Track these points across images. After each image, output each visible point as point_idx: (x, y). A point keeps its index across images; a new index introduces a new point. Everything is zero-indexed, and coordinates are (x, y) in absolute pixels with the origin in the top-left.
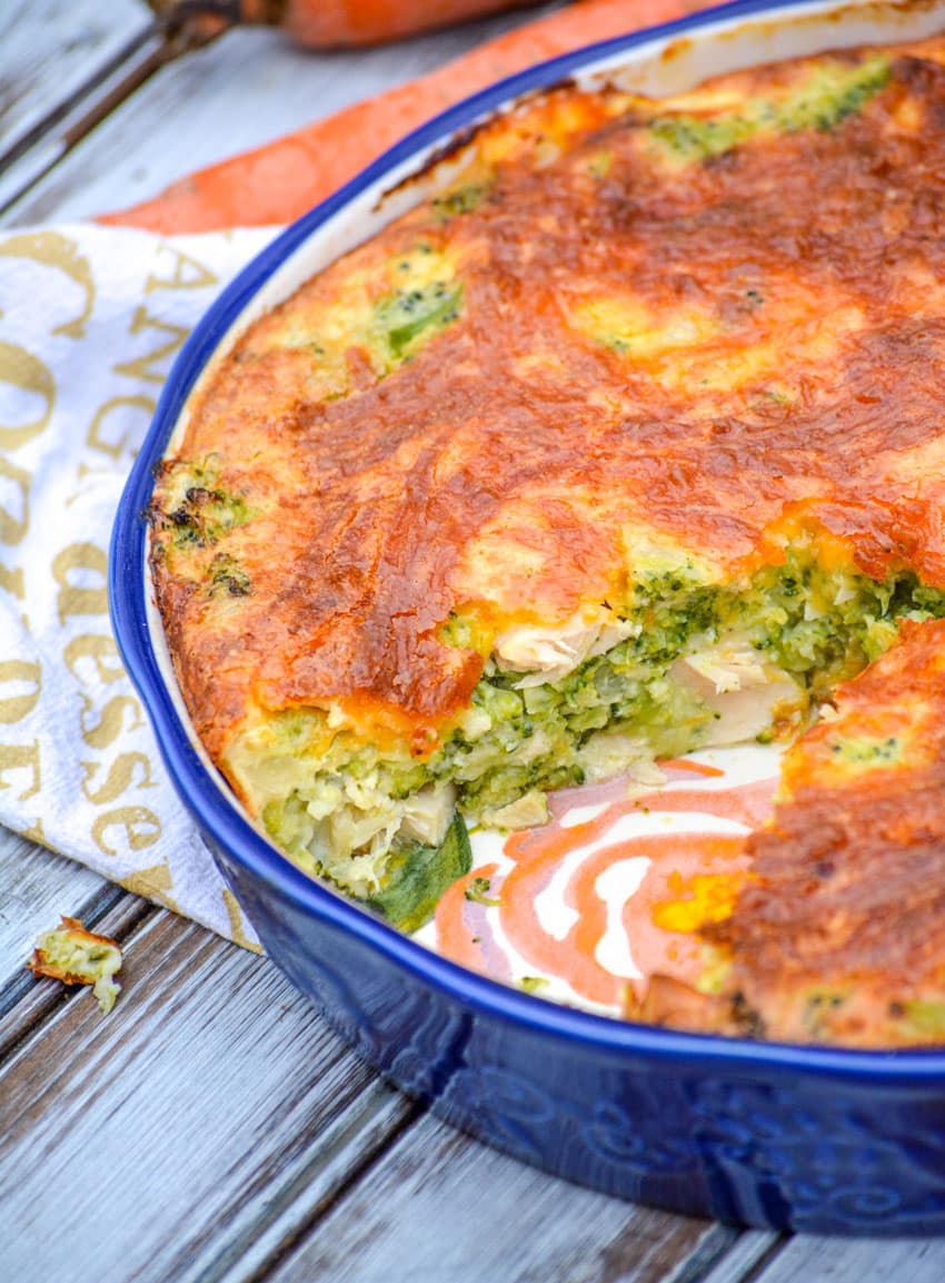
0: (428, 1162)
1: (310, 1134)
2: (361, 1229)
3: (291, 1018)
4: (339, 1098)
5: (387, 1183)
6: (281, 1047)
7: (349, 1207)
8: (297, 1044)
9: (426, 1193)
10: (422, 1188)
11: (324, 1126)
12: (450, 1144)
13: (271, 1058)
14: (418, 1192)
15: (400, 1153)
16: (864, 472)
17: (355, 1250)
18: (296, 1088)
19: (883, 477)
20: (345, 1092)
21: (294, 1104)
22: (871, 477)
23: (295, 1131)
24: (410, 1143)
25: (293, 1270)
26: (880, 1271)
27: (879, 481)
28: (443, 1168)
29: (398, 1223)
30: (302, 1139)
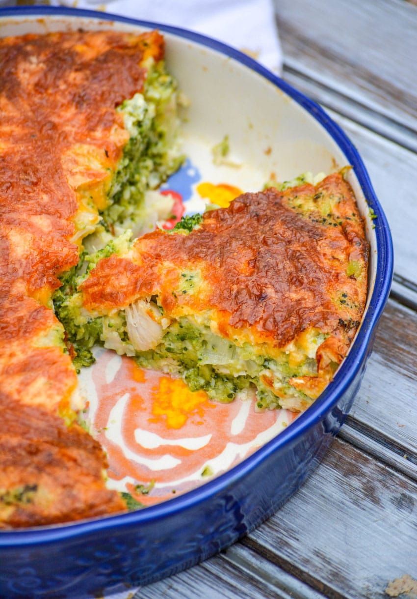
0: (280, 536)
1: (251, 580)
2: (317, 561)
3: (175, 586)
4: (230, 569)
5: (289, 550)
6: (195, 590)
7: (303, 566)
8: (193, 584)
9: (298, 536)
10: (295, 538)
11: (248, 575)
12: (269, 527)
13: (200, 594)
14: (298, 540)
15: (271, 545)
16: (17, 266)
17: (329, 563)
18: (221, 584)
19: (23, 260)
20: (228, 567)
21: (232, 586)
22: (21, 264)
23: (248, 586)
24: (266, 541)
25: (338, 586)
26: (370, 386)
27: (24, 262)
28: (284, 530)
29: (315, 547)
30: (254, 583)
